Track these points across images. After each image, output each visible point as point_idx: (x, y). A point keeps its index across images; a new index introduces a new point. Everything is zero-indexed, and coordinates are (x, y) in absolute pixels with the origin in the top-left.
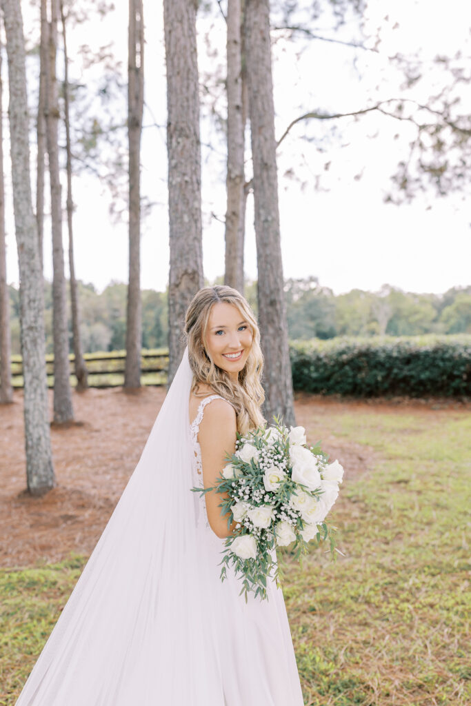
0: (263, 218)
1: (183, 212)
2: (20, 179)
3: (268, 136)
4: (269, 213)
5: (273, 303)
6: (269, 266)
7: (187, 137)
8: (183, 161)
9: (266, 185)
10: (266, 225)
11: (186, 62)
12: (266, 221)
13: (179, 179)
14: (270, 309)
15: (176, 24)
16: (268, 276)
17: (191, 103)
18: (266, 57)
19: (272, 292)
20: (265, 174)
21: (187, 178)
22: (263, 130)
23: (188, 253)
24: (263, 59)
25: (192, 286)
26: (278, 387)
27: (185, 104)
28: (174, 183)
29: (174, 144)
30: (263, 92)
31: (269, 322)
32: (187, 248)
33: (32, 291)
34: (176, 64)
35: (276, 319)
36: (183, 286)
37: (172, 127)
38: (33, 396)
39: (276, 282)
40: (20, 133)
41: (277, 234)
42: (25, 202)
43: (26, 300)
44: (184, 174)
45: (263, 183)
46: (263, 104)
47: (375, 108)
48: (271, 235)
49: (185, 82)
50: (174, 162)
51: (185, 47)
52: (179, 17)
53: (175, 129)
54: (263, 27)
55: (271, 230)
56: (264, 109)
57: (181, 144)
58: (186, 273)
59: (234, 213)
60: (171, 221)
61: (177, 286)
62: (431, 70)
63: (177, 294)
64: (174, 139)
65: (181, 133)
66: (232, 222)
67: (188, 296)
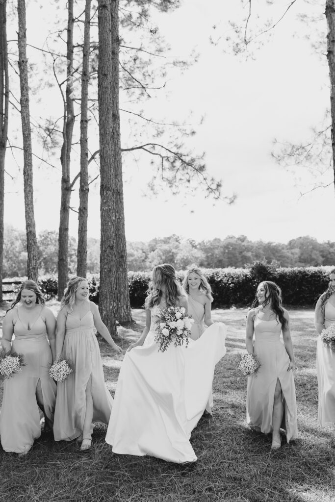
0: (117, 217)
1: (109, 222)
2: (30, 202)
3: (119, 179)
4: (120, 215)
5: (122, 257)
7: (111, 191)
8: (109, 200)
9: (119, 202)
11: (110, 160)
12: (119, 218)
13: (107, 208)
14: (121, 260)
15: (106, 145)
16: (120, 244)
17: (112, 177)
18: (119, 143)
19: (121, 252)
20: (118, 197)
21: (110, 208)
22: (118, 176)
23: (111, 238)
24: (118, 144)
25: (112, 251)
26: (124, 296)
27: (110, 177)
29: (105, 194)
30: (117, 159)
31: (120, 266)
34: (106, 161)
35: (123, 264)
36: (108, 251)
37: (104, 186)
39: (123, 247)
41: (123, 225)
43: (32, 256)
44: (109, 206)
45: (117, 201)
46: (117, 164)
47: (141, 147)
48: (121, 225)
50: (105, 201)
51: (110, 155)
53: (106, 187)
54: (117, 129)
56: (118, 167)
57: (108, 194)
58: (109, 246)
59: (85, 208)
60: (102, 224)
61: (105, 251)
62: (170, 129)
63: (106, 255)
64: (105, 192)
65: (108, 189)
66: (83, 213)
67: (110, 256)
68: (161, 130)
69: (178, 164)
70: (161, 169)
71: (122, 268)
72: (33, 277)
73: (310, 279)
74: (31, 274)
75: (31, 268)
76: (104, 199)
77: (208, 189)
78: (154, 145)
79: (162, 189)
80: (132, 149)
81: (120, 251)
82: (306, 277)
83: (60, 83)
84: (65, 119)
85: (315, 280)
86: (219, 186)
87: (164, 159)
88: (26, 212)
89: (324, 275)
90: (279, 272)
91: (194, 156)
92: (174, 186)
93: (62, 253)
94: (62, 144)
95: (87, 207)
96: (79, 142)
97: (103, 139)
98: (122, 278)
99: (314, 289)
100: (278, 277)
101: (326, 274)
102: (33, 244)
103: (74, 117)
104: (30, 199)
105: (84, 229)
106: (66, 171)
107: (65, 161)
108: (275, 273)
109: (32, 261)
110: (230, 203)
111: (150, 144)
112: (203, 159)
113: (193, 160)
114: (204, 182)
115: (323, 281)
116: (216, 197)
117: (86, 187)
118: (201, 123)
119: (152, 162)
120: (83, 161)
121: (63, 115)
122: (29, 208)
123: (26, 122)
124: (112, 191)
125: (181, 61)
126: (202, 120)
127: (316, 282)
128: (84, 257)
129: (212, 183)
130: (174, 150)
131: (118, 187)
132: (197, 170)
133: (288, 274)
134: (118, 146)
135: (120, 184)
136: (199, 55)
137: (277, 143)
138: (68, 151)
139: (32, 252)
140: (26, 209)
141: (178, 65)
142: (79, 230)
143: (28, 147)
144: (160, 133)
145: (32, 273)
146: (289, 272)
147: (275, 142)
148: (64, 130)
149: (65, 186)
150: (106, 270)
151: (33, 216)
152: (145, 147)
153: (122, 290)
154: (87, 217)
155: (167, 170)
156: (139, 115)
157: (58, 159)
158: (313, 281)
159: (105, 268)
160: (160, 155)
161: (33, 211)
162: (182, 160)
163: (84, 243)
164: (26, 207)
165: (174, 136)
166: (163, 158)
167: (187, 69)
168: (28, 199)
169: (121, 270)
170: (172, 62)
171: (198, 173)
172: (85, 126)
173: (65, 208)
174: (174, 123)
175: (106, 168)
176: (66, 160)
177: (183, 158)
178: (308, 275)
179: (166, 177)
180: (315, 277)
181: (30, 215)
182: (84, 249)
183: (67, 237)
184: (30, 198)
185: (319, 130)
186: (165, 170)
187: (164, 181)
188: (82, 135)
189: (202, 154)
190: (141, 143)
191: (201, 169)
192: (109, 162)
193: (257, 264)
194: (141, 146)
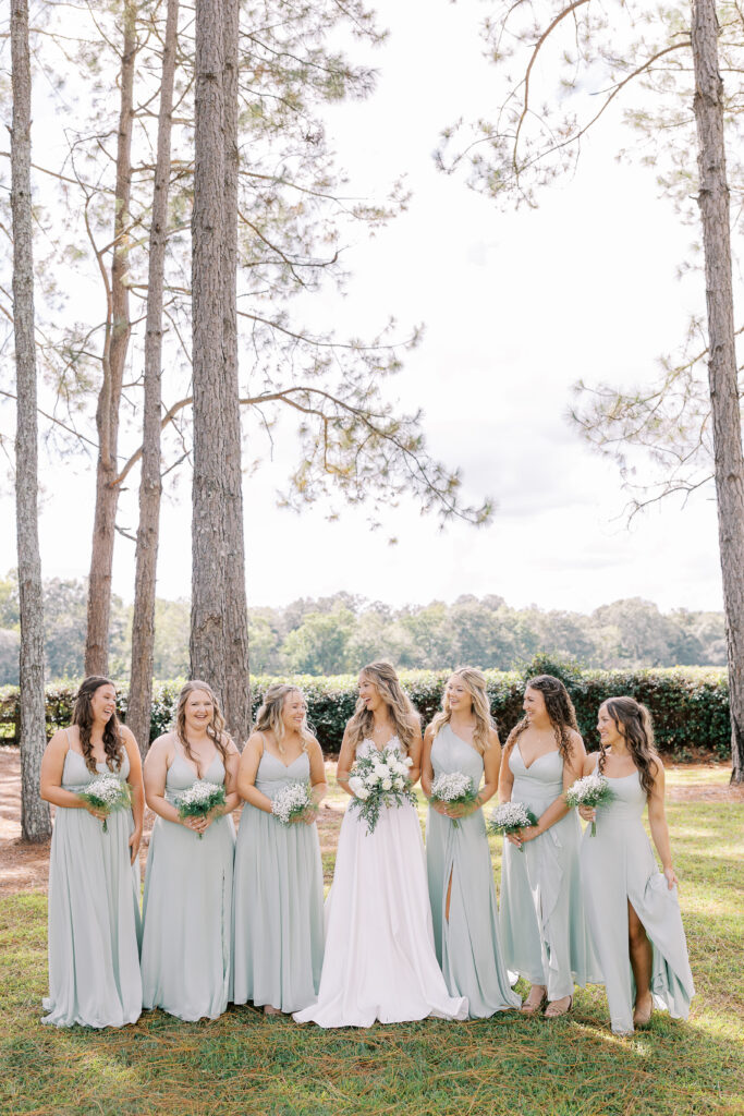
0: (228, 551)
1: (211, 561)
3: (234, 465)
5: (237, 642)
6: (234, 603)
7: (217, 491)
8: (212, 512)
9: (232, 517)
10: (231, 558)
11: (216, 421)
12: (233, 554)
13: (207, 529)
14: (234, 649)
15: (209, 387)
18: (234, 383)
19: (236, 631)
20: (231, 505)
21: (215, 529)
23: (215, 598)
25: (216, 629)
27: (215, 460)
28: (202, 532)
29: (204, 496)
32: (213, 594)
33: (37, 629)
35: (240, 660)
36: (208, 630)
37: (203, 479)
38: (34, 738)
40: (30, 467)
41: (242, 568)
42: (33, 537)
43: (31, 639)
44: (213, 526)
46: (230, 432)
47: (277, 396)
48: (237, 569)
49: (216, 440)
50: (203, 513)
52: (213, 381)
53: (205, 482)
54: (232, 353)
55: (236, 564)
57: (212, 497)
58: (212, 617)
59: (151, 530)
60: (196, 567)
61: (202, 630)
62: (343, 356)
63: (203, 637)
64: (203, 492)
65: (212, 486)
66: (148, 539)
67: (213, 640)
68: (323, 358)
69: (361, 434)
70: (321, 445)
71: (238, 668)
72: (32, 687)
73: (658, 696)
74: (29, 681)
75: (27, 666)
76: (202, 509)
77: (428, 491)
78: (308, 391)
79: (325, 490)
80: (260, 399)
81: (232, 630)
82: (650, 691)
83: (99, 250)
84: (108, 330)
85: (669, 699)
86: (453, 483)
87: (330, 423)
88: (20, 536)
89: (688, 686)
90: (587, 679)
91: (396, 415)
92: (351, 483)
93: (95, 632)
94: (101, 385)
95: (157, 527)
96: (142, 381)
97: (201, 372)
98: (237, 691)
99: (666, 718)
100: (586, 692)
101: (692, 685)
102: (33, 610)
103: (130, 324)
104: (28, 507)
105: (149, 580)
106: (108, 446)
107: (106, 423)
108: (579, 681)
109: (32, 650)
110: (478, 523)
111: (300, 389)
112: (416, 424)
113: (395, 426)
114: (420, 475)
115: (686, 700)
116: (447, 508)
117: (156, 483)
118: (414, 345)
119: (304, 430)
120: (151, 423)
121: (105, 320)
122: (27, 528)
123: (25, 330)
124: (221, 492)
125: (370, 207)
126: (415, 338)
127: (672, 704)
128: (148, 642)
129: (439, 478)
130: (353, 403)
131: (232, 483)
132: (404, 449)
133: (608, 684)
134: (233, 389)
135: (235, 475)
136: (410, 195)
137: (585, 392)
138: (113, 400)
139: (32, 630)
140: (19, 530)
141: (363, 216)
142: (137, 580)
143: (27, 388)
144: (320, 367)
145: (30, 678)
146: (610, 680)
147: (580, 387)
148: (105, 354)
149: (105, 481)
150: (203, 673)
151: (36, 545)
152: (288, 396)
153: (236, 718)
154: (156, 550)
155: (337, 447)
156: (274, 325)
157: (92, 418)
158: (664, 700)
159: (202, 669)
160: (321, 414)
161: (36, 535)
162: (371, 426)
163: (148, 609)
164: (19, 526)
165: (352, 372)
166: (326, 420)
167: (384, 225)
168: (25, 506)
169: (234, 672)
170: (351, 209)
171: (407, 456)
172: (156, 344)
173: (104, 529)
174: (352, 342)
175: (207, 439)
176: (109, 421)
177: (373, 421)
178: (652, 687)
179: (333, 463)
180: (668, 691)
181: (28, 543)
182: (148, 623)
183: (107, 596)
184: (29, 504)
185: (676, 362)
186: (331, 447)
187: (329, 472)
188: (150, 365)
189: (415, 415)
190: (279, 386)
191: (413, 446)
192: (213, 424)
193: (538, 661)
194: (277, 392)
